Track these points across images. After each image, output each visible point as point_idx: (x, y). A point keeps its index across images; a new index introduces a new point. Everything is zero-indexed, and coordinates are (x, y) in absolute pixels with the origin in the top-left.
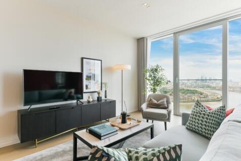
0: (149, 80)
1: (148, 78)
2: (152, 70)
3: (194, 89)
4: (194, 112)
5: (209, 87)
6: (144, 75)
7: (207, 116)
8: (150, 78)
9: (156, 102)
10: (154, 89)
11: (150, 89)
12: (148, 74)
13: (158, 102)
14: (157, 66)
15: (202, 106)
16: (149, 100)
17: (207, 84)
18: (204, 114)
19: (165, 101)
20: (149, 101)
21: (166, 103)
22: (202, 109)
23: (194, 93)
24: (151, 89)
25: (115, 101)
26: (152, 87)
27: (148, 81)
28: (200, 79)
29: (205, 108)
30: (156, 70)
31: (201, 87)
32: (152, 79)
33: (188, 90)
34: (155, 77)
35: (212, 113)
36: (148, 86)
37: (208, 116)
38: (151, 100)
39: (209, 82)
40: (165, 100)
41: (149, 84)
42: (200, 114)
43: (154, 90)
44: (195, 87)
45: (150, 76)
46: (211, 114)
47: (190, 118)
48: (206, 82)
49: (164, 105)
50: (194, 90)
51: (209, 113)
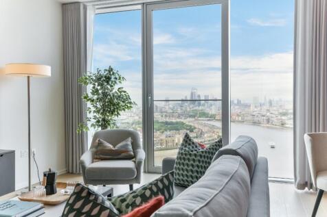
0: (93, 101)
1: (90, 95)
2: (99, 79)
3: (178, 120)
4: (182, 154)
5: (204, 114)
6: (80, 90)
7: (199, 158)
8: (95, 97)
9: (110, 146)
10: (104, 120)
11: (93, 121)
12: (90, 88)
13: (114, 147)
14: (110, 70)
15: (193, 143)
16: (96, 144)
17: (201, 108)
18: (195, 155)
19: (129, 143)
20: (97, 147)
21: (130, 148)
22: (193, 147)
23: (177, 130)
24: (98, 121)
25: (13, 153)
26: (98, 116)
27: (89, 104)
28: (189, 98)
29: (196, 147)
30: (108, 79)
31: (190, 116)
32: (99, 100)
33: (167, 123)
34: (105, 95)
35: (206, 152)
36: (91, 115)
37: (201, 156)
38: (100, 144)
39: (204, 105)
40: (129, 141)
41: (93, 109)
42: (190, 155)
43: (104, 123)
44: (179, 117)
45: (95, 92)
46: (204, 154)
47: (175, 165)
48: (199, 105)
49: (127, 151)
50: (177, 123)
51: (202, 152)
